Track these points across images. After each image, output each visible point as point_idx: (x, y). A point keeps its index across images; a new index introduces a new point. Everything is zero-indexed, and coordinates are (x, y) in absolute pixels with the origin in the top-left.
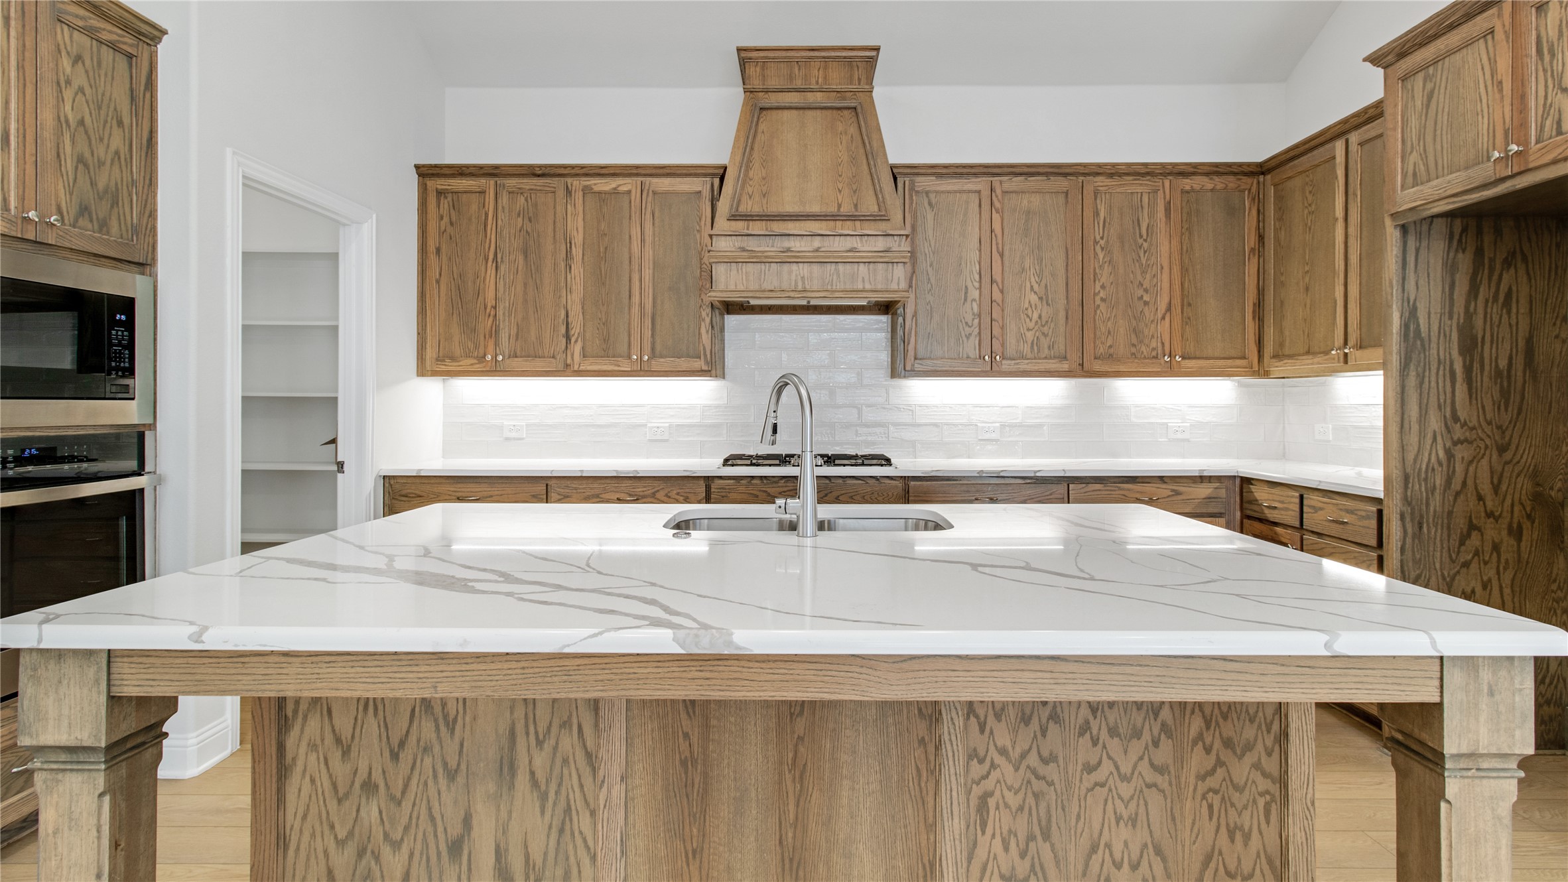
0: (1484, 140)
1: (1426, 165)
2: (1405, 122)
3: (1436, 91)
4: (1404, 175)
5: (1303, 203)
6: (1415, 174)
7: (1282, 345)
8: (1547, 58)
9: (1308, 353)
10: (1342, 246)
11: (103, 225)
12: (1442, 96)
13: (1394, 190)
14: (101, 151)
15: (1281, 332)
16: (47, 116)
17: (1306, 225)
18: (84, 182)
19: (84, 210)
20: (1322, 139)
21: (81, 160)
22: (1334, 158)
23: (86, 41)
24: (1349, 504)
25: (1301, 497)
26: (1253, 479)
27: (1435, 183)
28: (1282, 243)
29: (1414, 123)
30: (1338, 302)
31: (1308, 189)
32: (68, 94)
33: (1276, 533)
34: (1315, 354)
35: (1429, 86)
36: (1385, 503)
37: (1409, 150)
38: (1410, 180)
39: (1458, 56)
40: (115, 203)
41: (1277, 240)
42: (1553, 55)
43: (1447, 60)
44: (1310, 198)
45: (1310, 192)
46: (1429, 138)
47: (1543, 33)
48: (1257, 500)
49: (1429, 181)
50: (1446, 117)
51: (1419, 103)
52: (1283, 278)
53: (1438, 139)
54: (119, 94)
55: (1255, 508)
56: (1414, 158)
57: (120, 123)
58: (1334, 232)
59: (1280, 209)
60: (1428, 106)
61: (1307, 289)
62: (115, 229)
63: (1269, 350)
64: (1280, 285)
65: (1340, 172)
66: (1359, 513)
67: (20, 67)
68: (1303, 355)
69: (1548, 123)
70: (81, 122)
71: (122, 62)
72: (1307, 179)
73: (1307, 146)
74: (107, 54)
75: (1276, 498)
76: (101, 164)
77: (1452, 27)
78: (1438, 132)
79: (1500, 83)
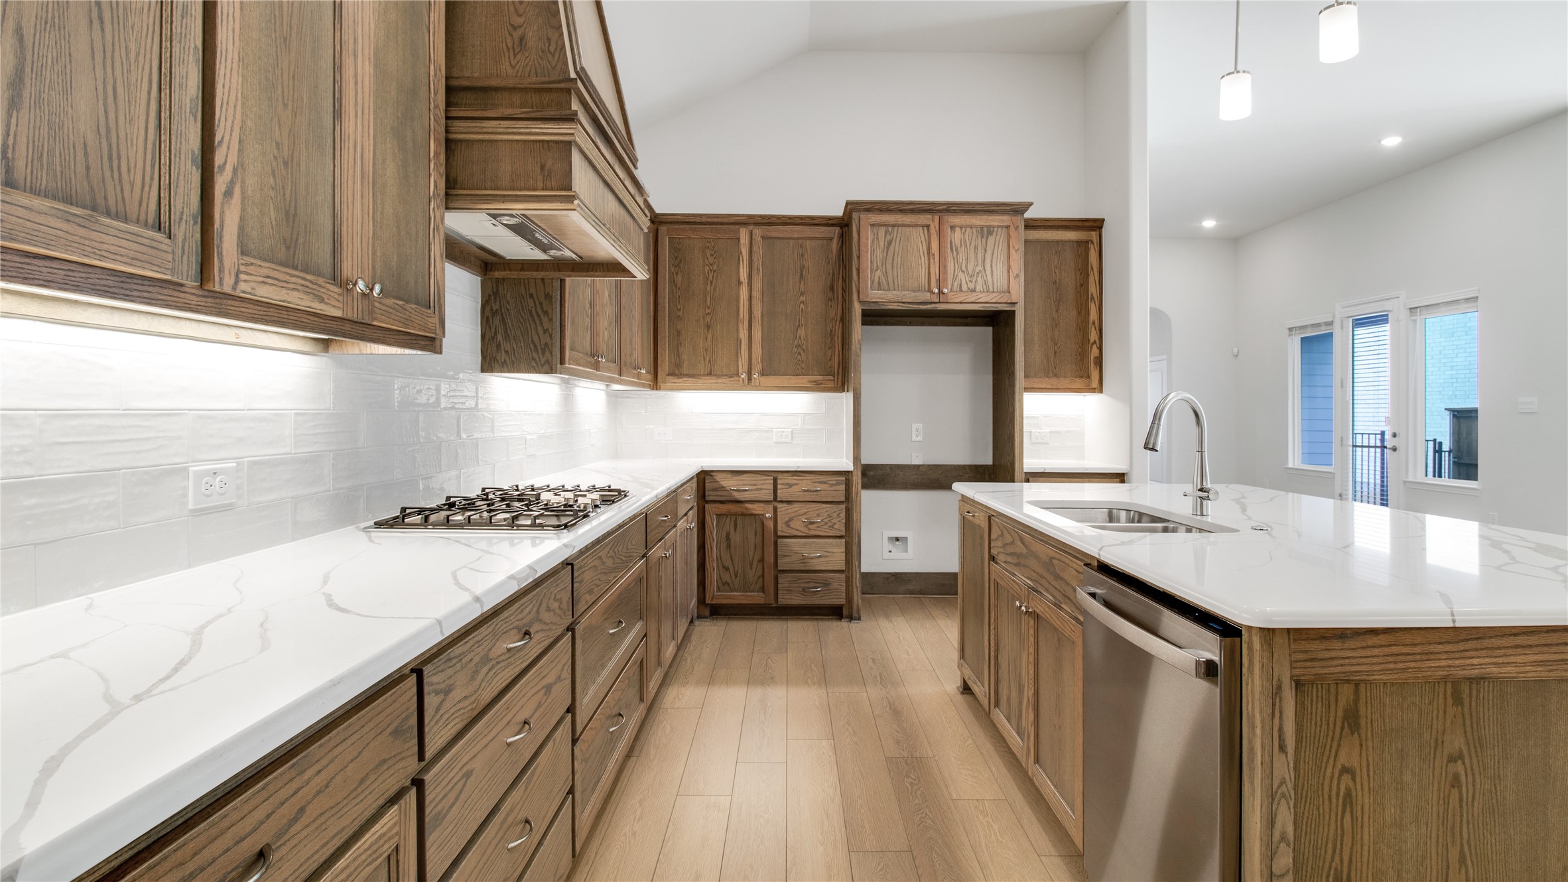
0: (923, 280)
1: (887, 280)
2: (873, 252)
3: (893, 242)
4: (873, 282)
5: (704, 261)
6: (879, 283)
7: (679, 366)
8: (955, 253)
9: (710, 374)
10: (747, 303)
12: (897, 246)
13: (867, 288)
15: (678, 355)
17: (708, 279)
20: (726, 220)
22: (738, 239)
24: (822, 478)
25: (775, 480)
26: (713, 471)
27: (895, 292)
28: (679, 285)
29: (878, 253)
30: (743, 341)
31: (708, 252)
33: (746, 509)
34: (719, 376)
35: (889, 238)
36: (854, 473)
37: (875, 268)
38: (876, 285)
39: (907, 230)
41: (673, 282)
42: (958, 253)
43: (900, 228)
44: (711, 260)
45: (712, 255)
46: (889, 267)
47: (953, 240)
48: (723, 487)
49: (889, 290)
50: (899, 259)
51: (882, 244)
52: (680, 313)
53: (895, 269)
55: (725, 493)
56: (878, 273)
58: (739, 291)
59: (676, 258)
60: (888, 248)
61: (708, 327)
63: (664, 367)
64: (675, 318)
65: (745, 251)
66: (831, 482)
68: (704, 375)
69: (956, 284)
72: (708, 244)
73: (710, 220)
75: (746, 482)
77: (902, 211)
78: (895, 265)
79: (933, 255)
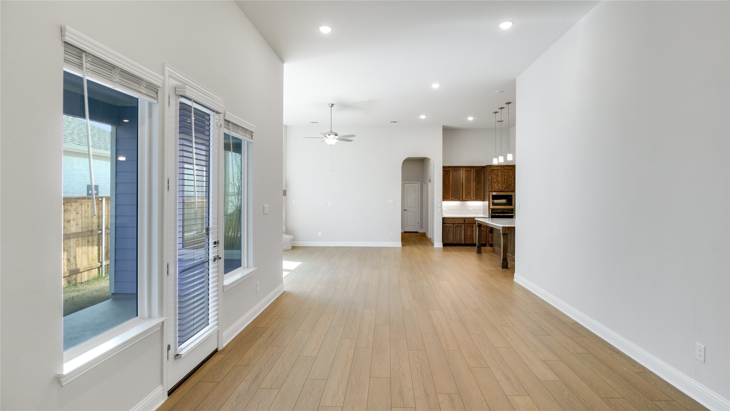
11: (509, 188)
14: (509, 181)
16: (503, 179)
18: (507, 184)
19: (507, 187)
21: (507, 182)
23: (507, 170)
32: (505, 176)
40: (510, 185)
54: (511, 174)
57: (511, 177)
62: (510, 188)
67: (501, 176)
70: (507, 178)
71: (511, 170)
74: (510, 170)
76: (509, 182)
